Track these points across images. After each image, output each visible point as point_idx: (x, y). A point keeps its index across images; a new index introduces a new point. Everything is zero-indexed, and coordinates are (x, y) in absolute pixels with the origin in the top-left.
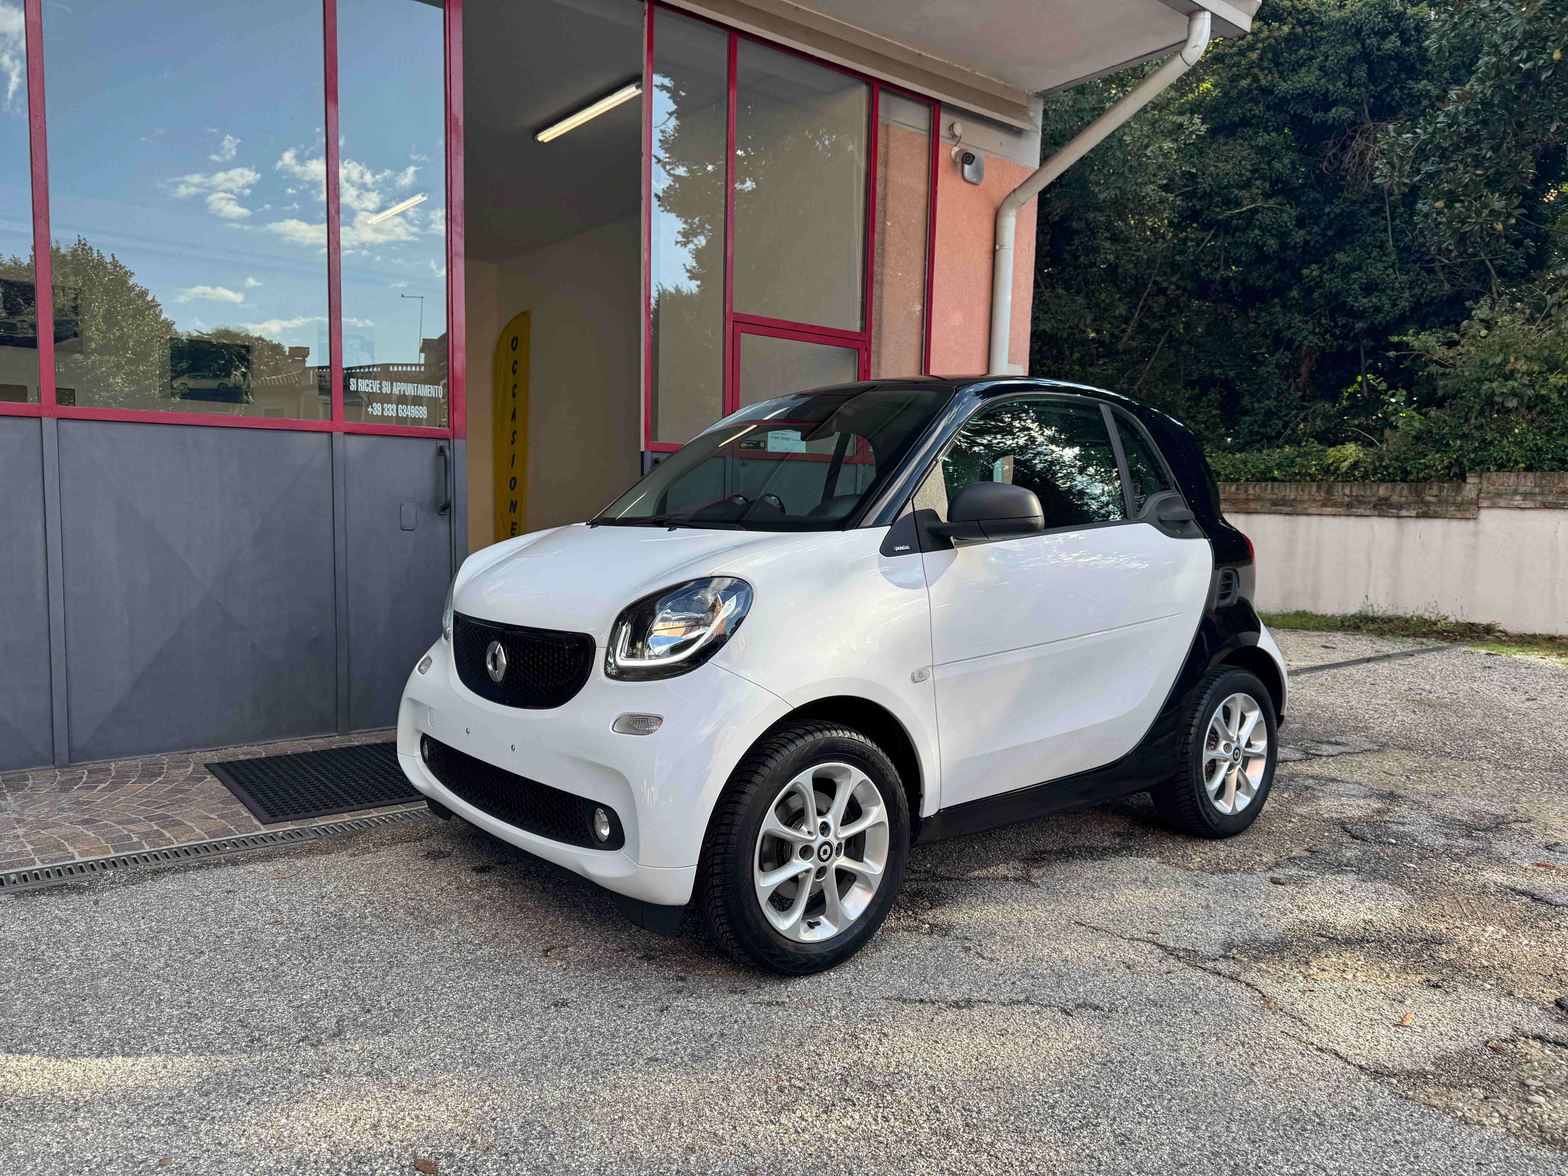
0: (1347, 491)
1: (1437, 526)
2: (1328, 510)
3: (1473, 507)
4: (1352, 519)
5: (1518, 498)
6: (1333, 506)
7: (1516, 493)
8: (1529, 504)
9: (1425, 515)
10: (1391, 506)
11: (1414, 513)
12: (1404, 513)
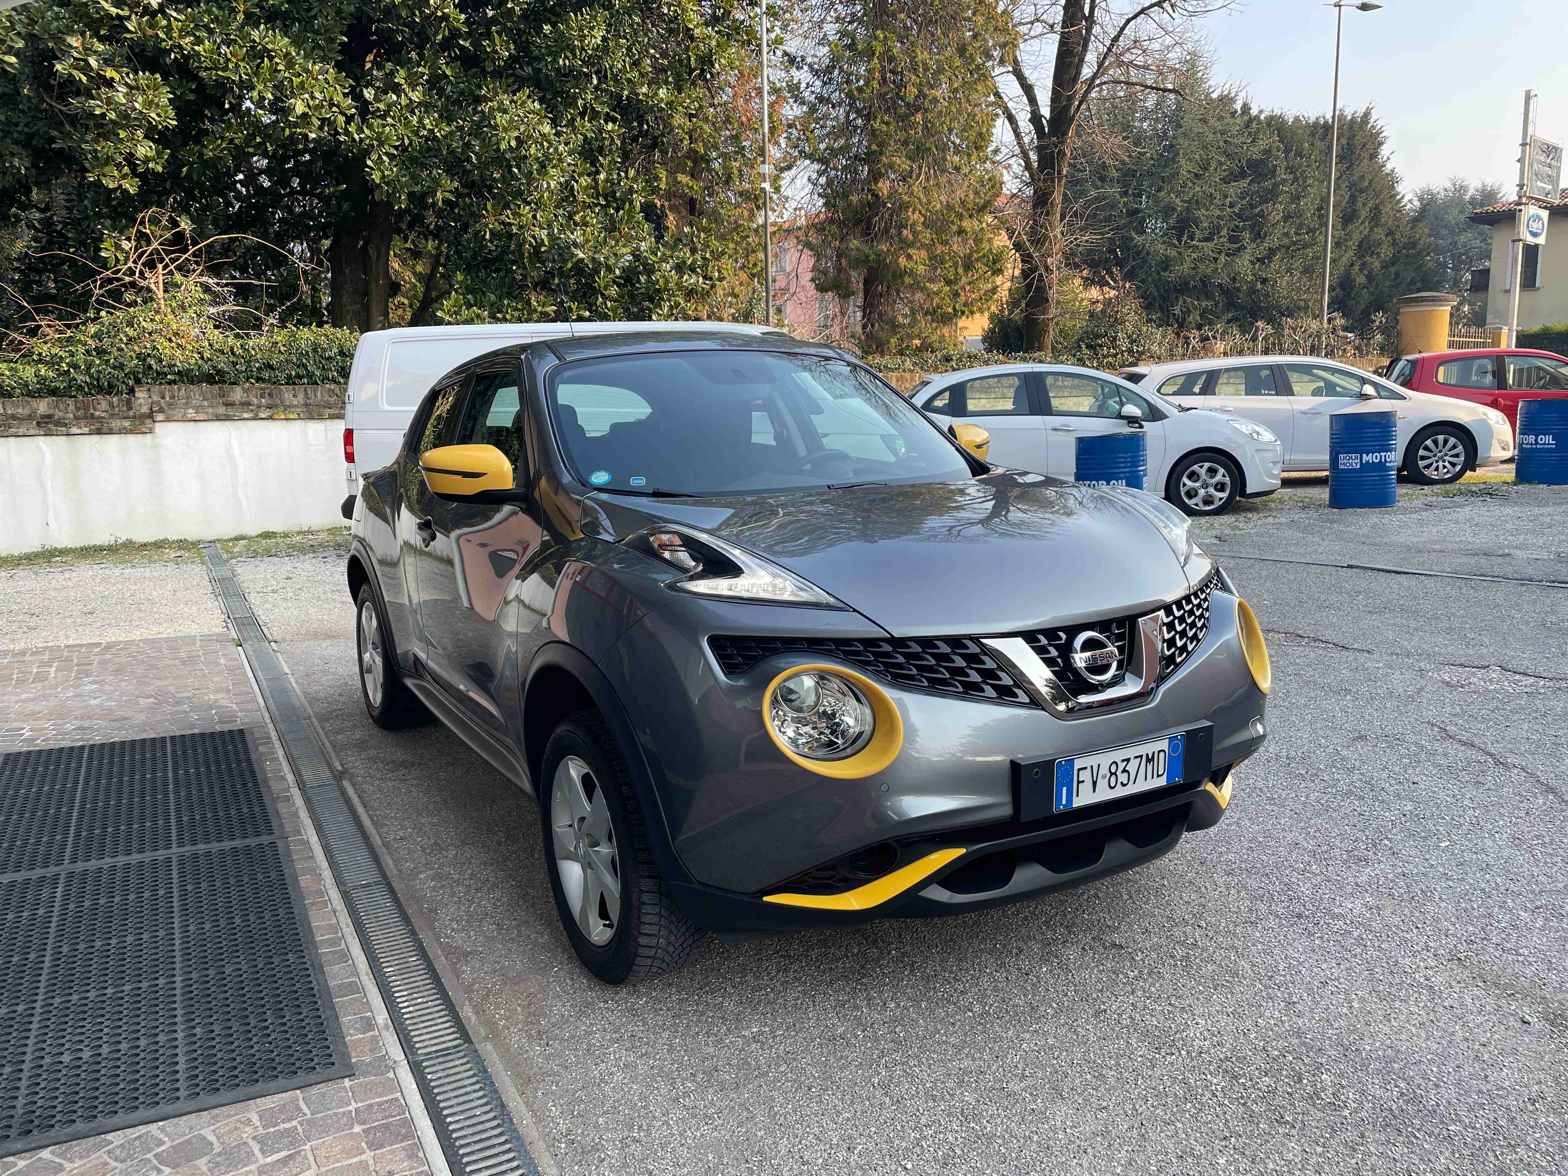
1: (113, 441)
3: (149, 421)
5: (190, 411)
7: (187, 405)
8: (201, 417)
9: (99, 432)
10: (58, 423)
11: (86, 430)
12: (74, 430)
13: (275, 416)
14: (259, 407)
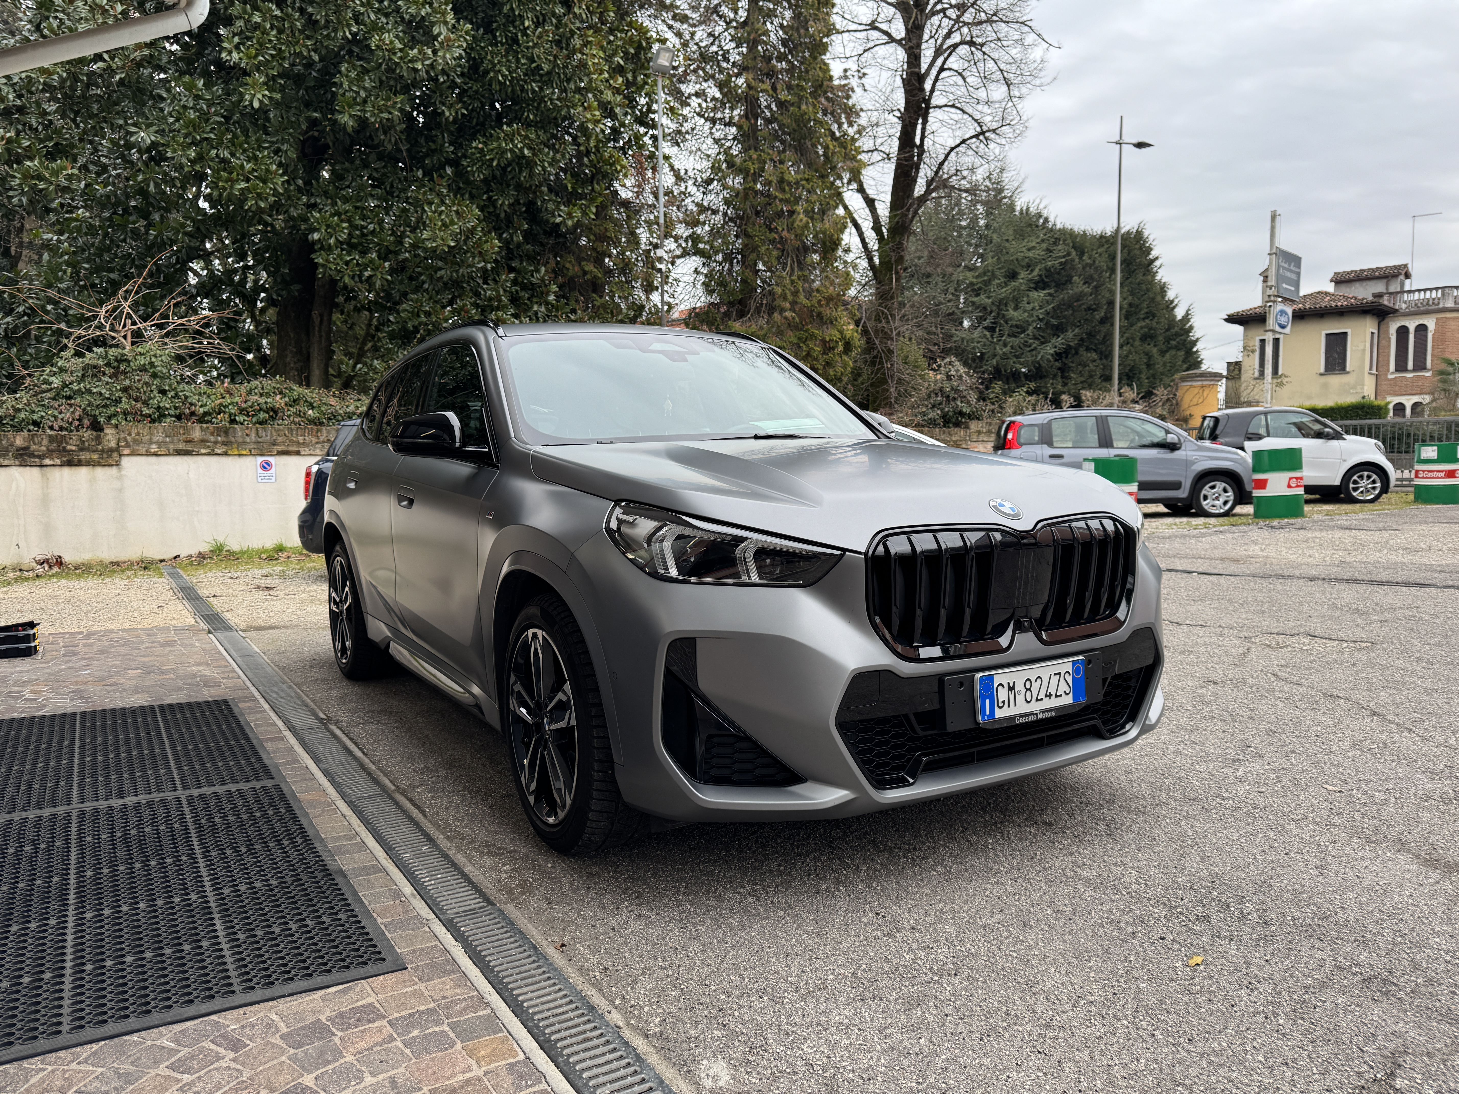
1: (83, 473)
3: (115, 455)
5: (154, 446)
7: (151, 442)
8: (163, 451)
9: (70, 464)
10: (32, 455)
11: (58, 461)
12: (47, 461)
13: (230, 452)
14: (216, 443)
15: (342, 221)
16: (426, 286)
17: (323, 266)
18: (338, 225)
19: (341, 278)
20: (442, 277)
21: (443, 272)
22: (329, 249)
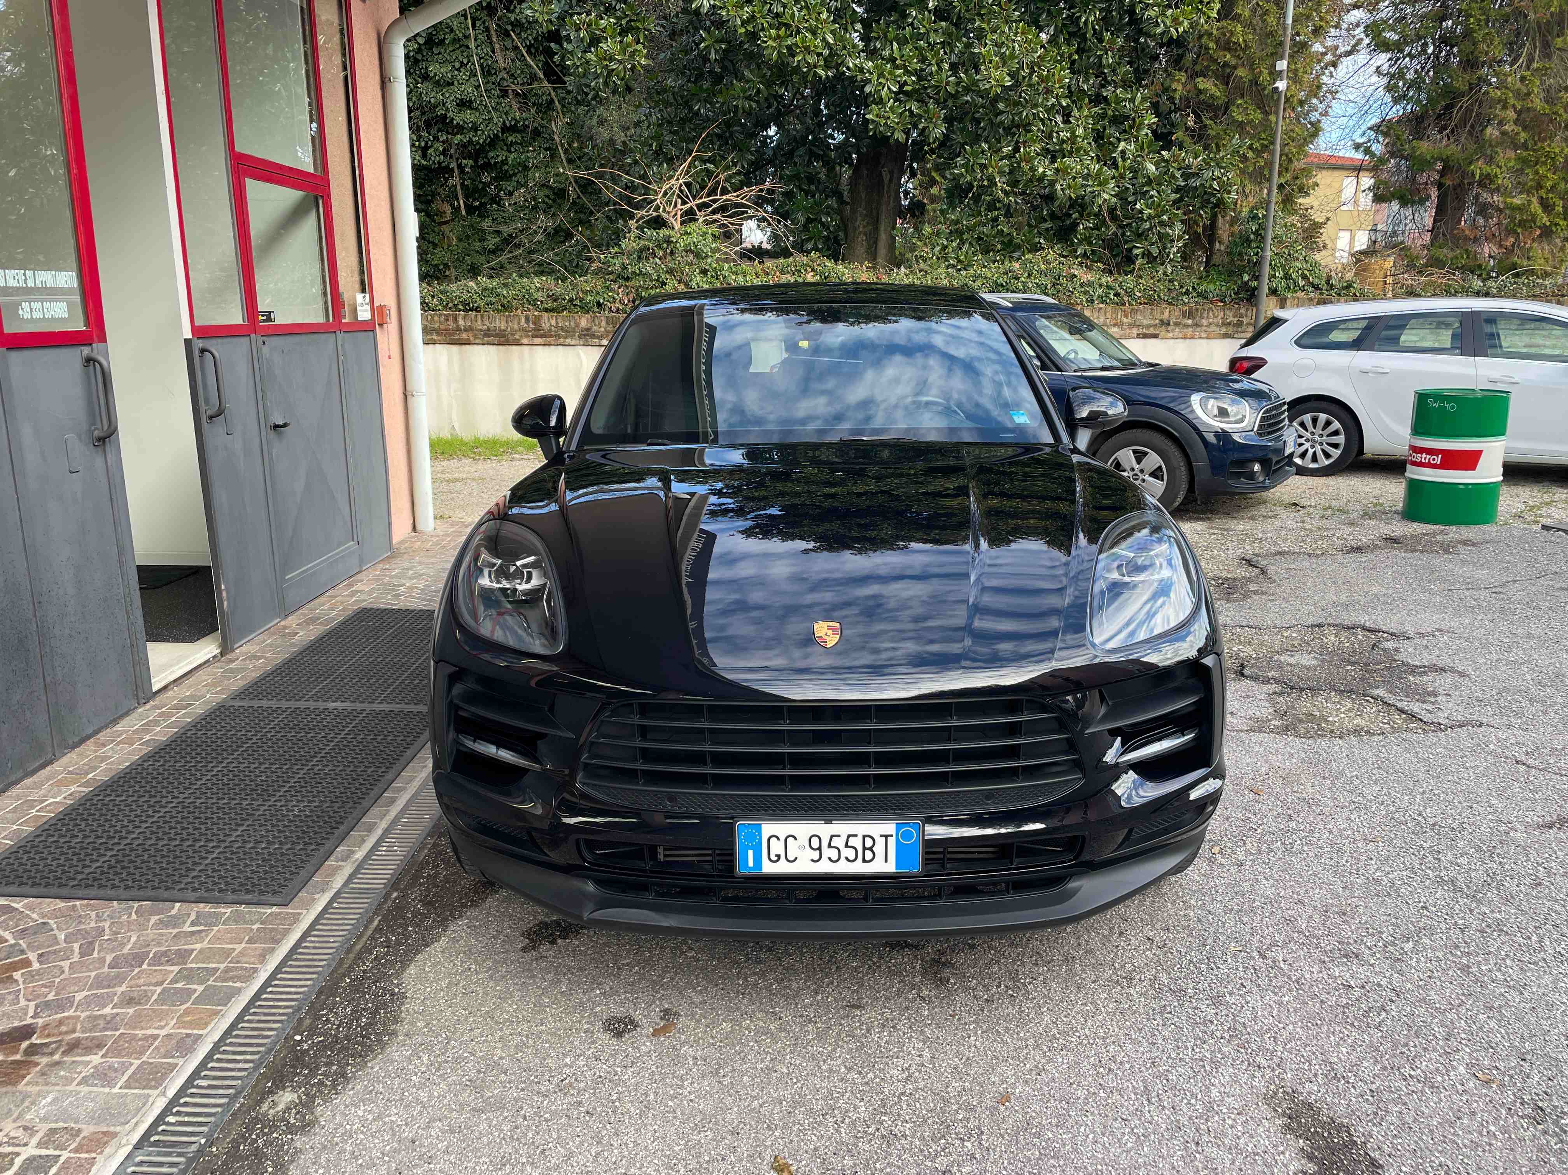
0: (553, 323)
2: (538, 341)
4: (560, 347)
6: (542, 336)
15: (897, 67)
16: (986, 133)
17: (873, 121)
18: (890, 73)
19: (893, 134)
20: (1002, 122)
21: (1003, 117)
22: (880, 102)
